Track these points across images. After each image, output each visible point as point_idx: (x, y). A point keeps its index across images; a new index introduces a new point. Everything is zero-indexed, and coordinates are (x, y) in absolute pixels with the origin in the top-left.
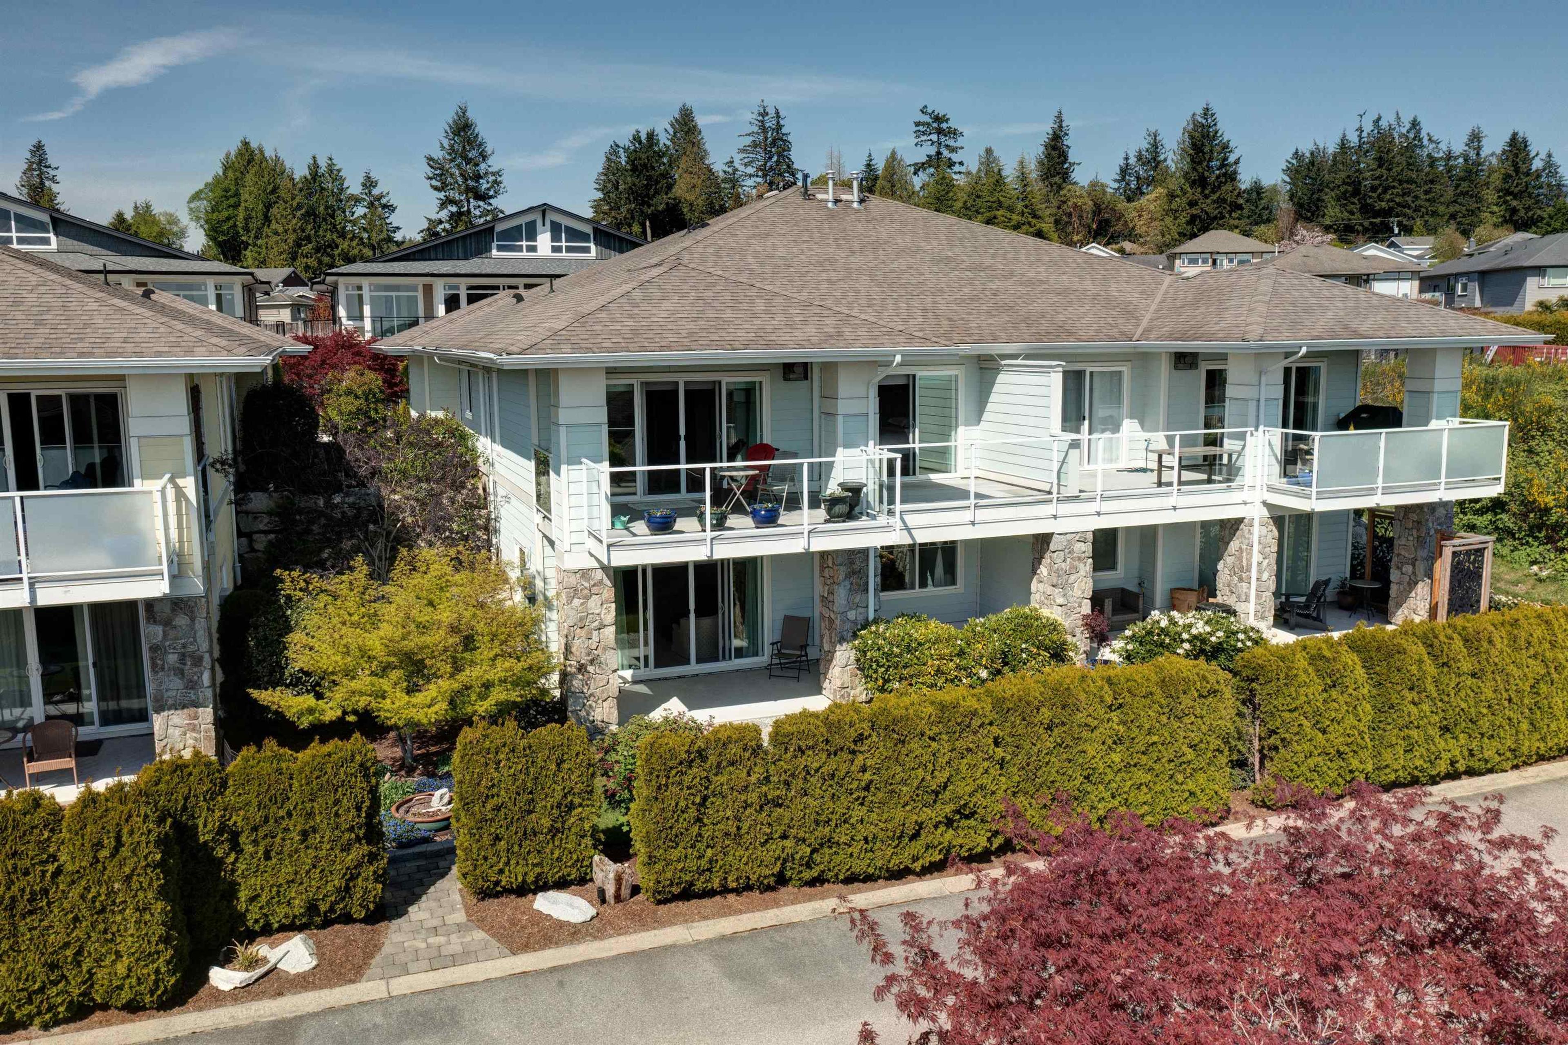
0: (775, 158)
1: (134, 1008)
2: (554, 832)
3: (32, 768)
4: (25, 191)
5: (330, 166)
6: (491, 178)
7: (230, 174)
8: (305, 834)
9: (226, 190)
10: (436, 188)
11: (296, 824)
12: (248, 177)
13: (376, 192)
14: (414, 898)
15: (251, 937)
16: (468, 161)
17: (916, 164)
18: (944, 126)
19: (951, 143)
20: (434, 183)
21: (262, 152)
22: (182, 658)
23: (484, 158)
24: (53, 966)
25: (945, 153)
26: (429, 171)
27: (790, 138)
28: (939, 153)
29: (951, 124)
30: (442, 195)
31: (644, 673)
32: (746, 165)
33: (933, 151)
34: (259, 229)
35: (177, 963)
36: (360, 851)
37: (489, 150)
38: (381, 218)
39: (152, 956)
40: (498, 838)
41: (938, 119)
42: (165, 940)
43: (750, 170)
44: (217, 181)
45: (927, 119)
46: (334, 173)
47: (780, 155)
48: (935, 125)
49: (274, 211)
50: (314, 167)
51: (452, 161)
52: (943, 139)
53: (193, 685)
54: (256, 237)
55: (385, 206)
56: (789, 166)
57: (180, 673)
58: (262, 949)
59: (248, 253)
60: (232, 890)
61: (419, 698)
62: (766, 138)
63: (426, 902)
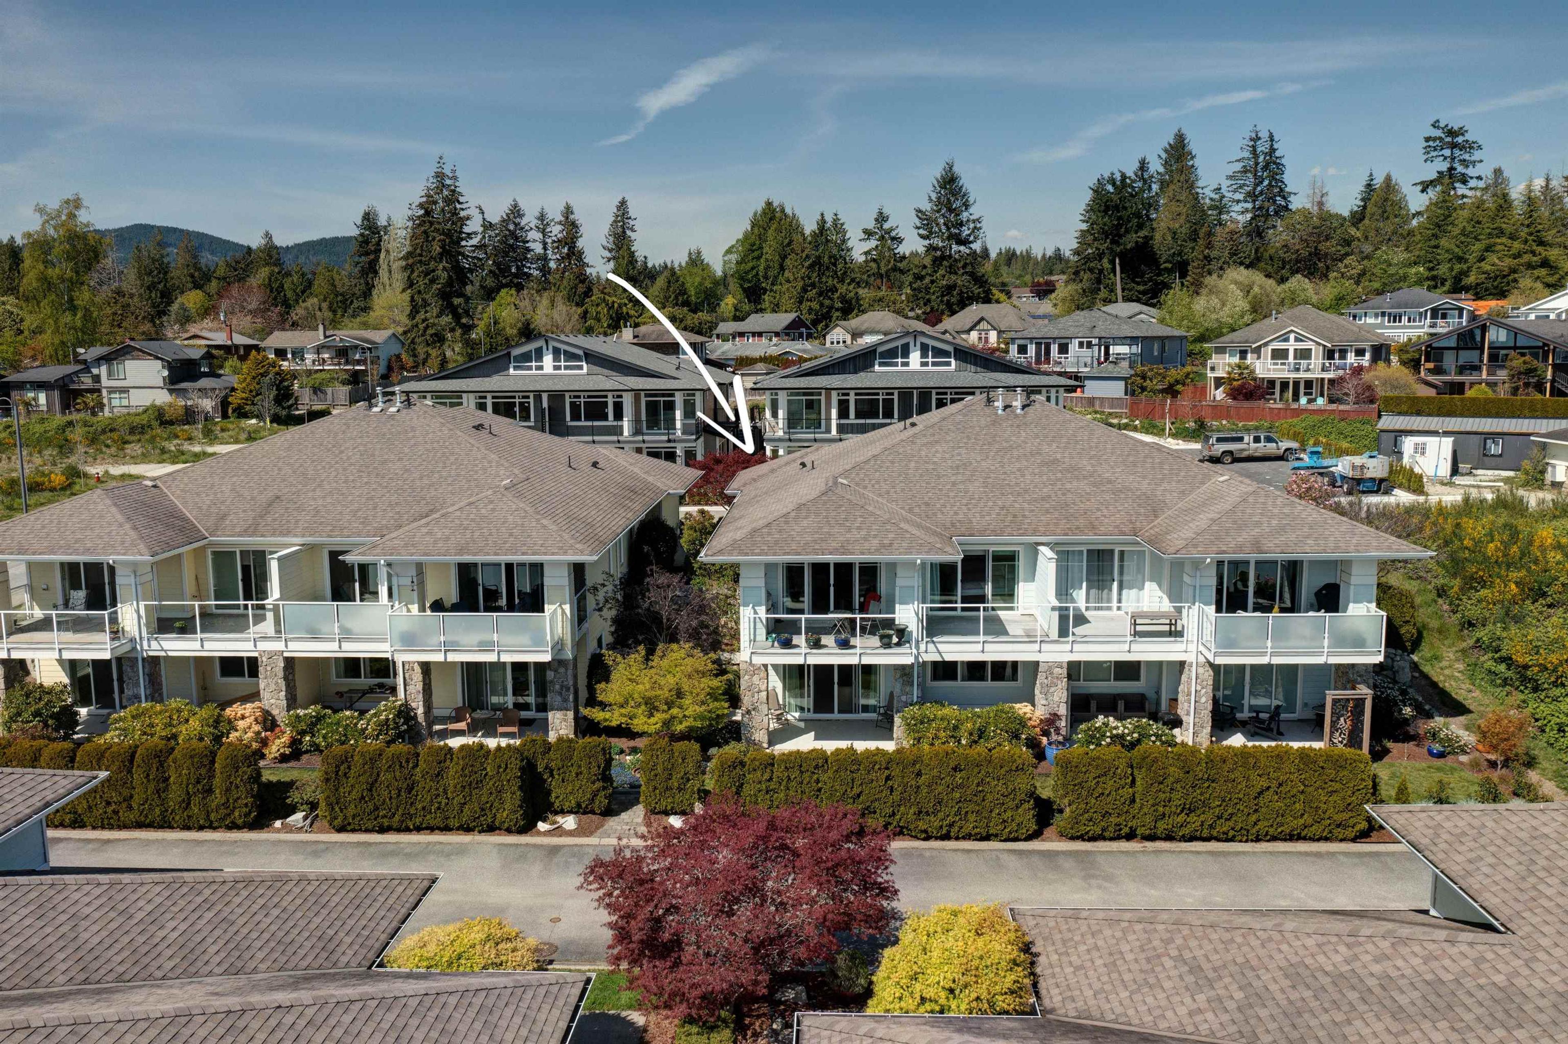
0: (1266, 182)
1: (509, 831)
2: (680, 789)
3: (501, 730)
4: (611, 239)
5: (836, 221)
6: (972, 226)
7: (756, 231)
8: (577, 774)
9: (753, 245)
10: (922, 237)
11: (574, 770)
12: (770, 232)
13: (886, 226)
14: (626, 809)
15: (556, 813)
16: (951, 210)
17: (1422, 183)
18: (1460, 139)
19: (1466, 157)
20: (922, 232)
21: (783, 211)
22: (562, 687)
23: (967, 206)
24: (483, 810)
25: (1460, 169)
26: (918, 223)
27: (1283, 161)
28: (1451, 169)
29: (1468, 137)
30: (926, 242)
31: (806, 715)
32: (1235, 191)
33: (1444, 166)
34: (776, 277)
35: (525, 816)
36: (599, 784)
37: (971, 200)
38: (889, 249)
39: (515, 812)
40: (655, 788)
41: (1451, 133)
42: (521, 806)
43: (1239, 196)
44: (746, 236)
45: (1438, 133)
46: (838, 226)
47: (1272, 177)
48: (1449, 139)
49: (788, 262)
50: (822, 222)
51: (938, 211)
52: (1457, 152)
53: (565, 700)
54: (773, 284)
55: (893, 239)
56: (1282, 190)
57: (560, 694)
58: (560, 819)
59: (766, 297)
60: (549, 793)
61: (653, 720)
62: (1257, 164)
63: (629, 812)
